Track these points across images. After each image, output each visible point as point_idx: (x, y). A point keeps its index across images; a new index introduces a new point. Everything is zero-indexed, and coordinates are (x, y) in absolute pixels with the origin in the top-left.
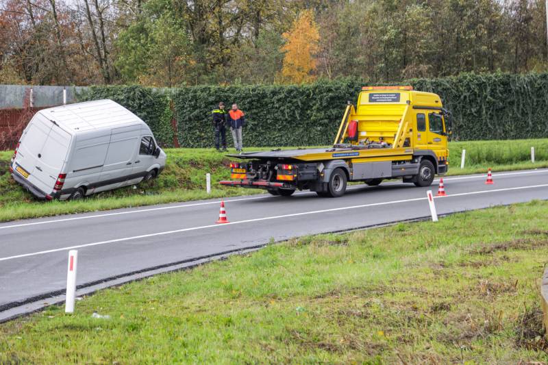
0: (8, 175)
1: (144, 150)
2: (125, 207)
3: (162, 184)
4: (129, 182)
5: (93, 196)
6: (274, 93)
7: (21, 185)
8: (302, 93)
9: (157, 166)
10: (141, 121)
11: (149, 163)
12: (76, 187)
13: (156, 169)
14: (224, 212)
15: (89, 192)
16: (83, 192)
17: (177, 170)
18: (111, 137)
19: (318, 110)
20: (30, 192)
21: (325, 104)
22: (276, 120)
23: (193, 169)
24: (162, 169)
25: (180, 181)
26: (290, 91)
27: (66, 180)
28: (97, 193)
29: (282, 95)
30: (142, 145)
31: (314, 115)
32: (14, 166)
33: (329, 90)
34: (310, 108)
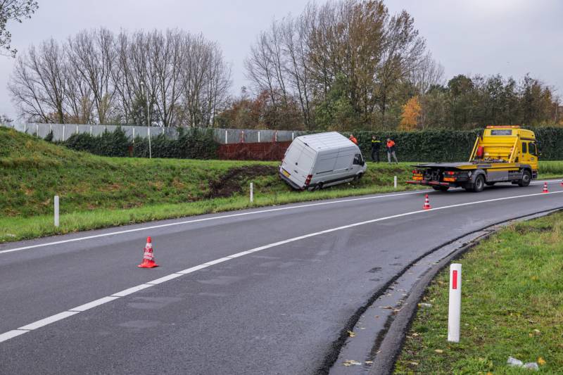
0: (277, 175)
1: (355, 162)
3: (364, 182)
4: (346, 180)
5: (328, 188)
6: (402, 135)
7: (285, 181)
8: (417, 136)
9: (361, 171)
10: (354, 145)
11: (358, 170)
12: (317, 183)
13: (361, 174)
14: (428, 202)
15: (324, 186)
16: (321, 186)
17: (371, 174)
18: (337, 154)
19: (425, 145)
20: (291, 187)
21: (429, 141)
22: (403, 149)
23: (380, 174)
24: (364, 173)
25: (374, 180)
26: (411, 135)
27: (312, 179)
28: (330, 187)
29: (406, 137)
30: (355, 160)
31: (423, 147)
32: (281, 170)
33: (431, 134)
34: (421, 143)
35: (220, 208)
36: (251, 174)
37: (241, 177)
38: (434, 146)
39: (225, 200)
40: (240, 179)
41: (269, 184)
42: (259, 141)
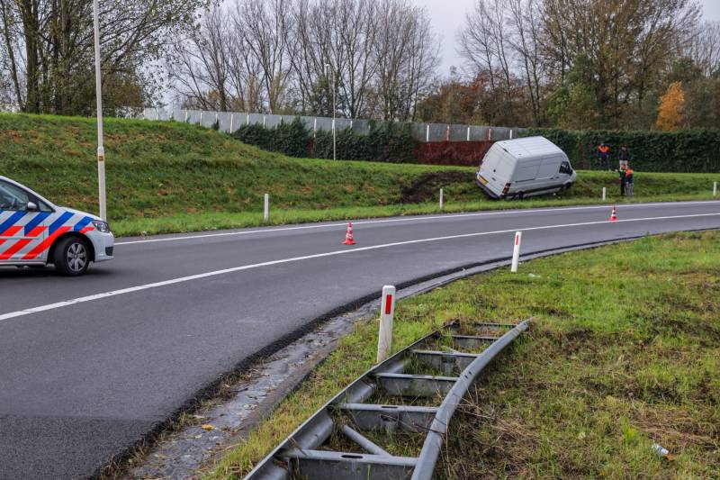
0: (474, 182)
1: (562, 170)
2: (548, 206)
3: (572, 193)
4: (551, 191)
5: (528, 199)
6: (650, 137)
7: (482, 189)
8: (671, 137)
9: (569, 180)
10: (561, 151)
11: (565, 179)
12: (517, 192)
13: (569, 183)
14: (614, 213)
15: (525, 195)
16: (521, 196)
17: (583, 184)
18: (540, 161)
19: (681, 149)
20: (487, 194)
21: (685, 145)
22: (650, 155)
23: (594, 184)
24: (573, 183)
25: (585, 191)
26: (662, 136)
27: (511, 187)
28: (530, 197)
29: (655, 139)
30: (561, 167)
31: (677, 152)
32: (478, 177)
33: (689, 136)
34: (675, 147)
35: (408, 211)
36: (446, 181)
37: (435, 183)
38: (692, 151)
39: (416, 206)
40: (434, 186)
41: (465, 192)
42: (468, 139)
